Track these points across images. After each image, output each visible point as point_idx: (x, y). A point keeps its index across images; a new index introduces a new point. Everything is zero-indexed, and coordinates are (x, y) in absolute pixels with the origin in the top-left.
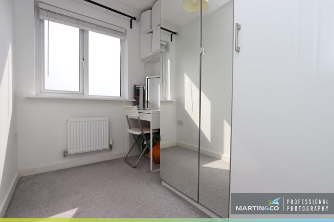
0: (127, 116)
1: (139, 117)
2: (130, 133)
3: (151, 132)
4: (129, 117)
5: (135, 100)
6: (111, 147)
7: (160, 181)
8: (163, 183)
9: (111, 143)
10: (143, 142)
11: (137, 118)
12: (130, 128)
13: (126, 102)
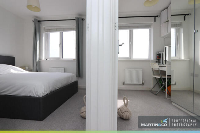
0: (152, 69)
1: (159, 69)
2: (154, 77)
3: (166, 77)
4: (153, 69)
5: (157, 60)
6: (143, 84)
7: (170, 102)
8: (173, 103)
9: (143, 82)
10: (162, 83)
11: (158, 70)
12: (154, 75)
13: (152, 61)
